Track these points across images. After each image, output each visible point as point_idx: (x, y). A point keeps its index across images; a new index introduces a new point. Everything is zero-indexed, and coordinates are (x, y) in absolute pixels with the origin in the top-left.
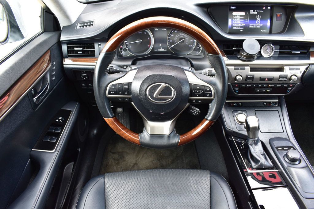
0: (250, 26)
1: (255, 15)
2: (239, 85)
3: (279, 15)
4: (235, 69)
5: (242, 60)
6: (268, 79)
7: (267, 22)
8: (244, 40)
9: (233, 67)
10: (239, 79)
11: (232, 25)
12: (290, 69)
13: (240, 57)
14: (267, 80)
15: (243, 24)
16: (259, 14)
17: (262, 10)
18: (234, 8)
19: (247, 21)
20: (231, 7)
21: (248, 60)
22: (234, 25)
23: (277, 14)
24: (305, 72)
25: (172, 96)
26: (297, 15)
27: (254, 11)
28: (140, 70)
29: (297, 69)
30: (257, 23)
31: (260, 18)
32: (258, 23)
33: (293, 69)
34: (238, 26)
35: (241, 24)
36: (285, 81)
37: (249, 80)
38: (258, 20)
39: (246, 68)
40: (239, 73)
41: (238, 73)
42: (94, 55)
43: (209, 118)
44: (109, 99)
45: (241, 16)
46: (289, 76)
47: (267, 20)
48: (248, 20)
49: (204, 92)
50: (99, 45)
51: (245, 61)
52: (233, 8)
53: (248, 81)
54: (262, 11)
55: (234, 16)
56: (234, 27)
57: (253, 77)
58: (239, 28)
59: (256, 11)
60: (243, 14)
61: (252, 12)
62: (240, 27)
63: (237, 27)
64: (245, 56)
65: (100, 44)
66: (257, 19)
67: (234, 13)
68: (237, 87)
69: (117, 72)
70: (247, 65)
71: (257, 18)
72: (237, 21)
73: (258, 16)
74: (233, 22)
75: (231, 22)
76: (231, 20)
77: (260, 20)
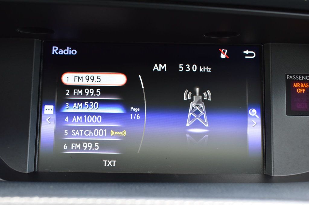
3: (301, 88)
7: (245, 124)
11: (59, 132)
15: (115, 129)
17: (214, 61)
18: (69, 51)
19: (138, 117)
20: (55, 50)
22: (70, 133)
30: (193, 126)
31: (206, 102)
32: (197, 125)
34: (93, 142)
35: (109, 129)
45: (106, 90)
47: (244, 113)
48: (141, 112)
52: (62, 52)
54: (214, 70)
56: (69, 143)
58: (97, 151)
62: (103, 144)
63: (85, 145)
66: (192, 105)
67: (69, 78)
71: (192, 100)
72: (85, 117)
73: (194, 93)
74: (67, 119)
75: (54, 117)
76: (52, 112)
77: (204, 112)
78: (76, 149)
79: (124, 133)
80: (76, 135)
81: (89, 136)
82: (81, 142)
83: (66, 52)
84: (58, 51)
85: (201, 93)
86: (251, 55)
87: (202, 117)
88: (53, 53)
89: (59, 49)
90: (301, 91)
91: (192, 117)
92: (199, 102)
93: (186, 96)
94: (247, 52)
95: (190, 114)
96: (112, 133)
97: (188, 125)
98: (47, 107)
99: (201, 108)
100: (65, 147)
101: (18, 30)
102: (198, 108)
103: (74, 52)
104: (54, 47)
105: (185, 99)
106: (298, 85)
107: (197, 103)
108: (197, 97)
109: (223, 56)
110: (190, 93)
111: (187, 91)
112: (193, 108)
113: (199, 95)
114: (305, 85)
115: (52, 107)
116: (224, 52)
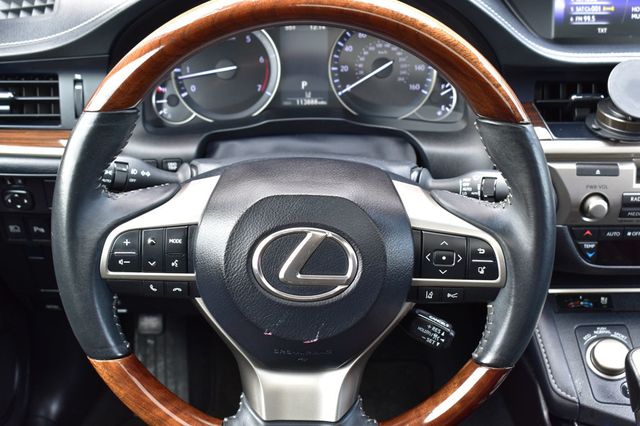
0: (634, 13)
2: (598, 230)
4: (580, 173)
5: (605, 139)
8: (610, 67)
9: (573, 166)
10: (598, 207)
11: (567, 9)
13: (599, 130)
15: (607, 6)
21: (628, 138)
22: (575, 10)
25: (349, 275)
28: (227, 177)
34: (591, 16)
35: (602, 6)
39: (622, 167)
40: (595, 187)
41: (591, 187)
42: (57, 120)
43: (488, 359)
44: (112, 286)
49: (465, 257)
50: (76, 82)
51: (616, 142)
53: (630, 216)
56: (574, 17)
58: (594, 22)
62: (598, 17)
63: (585, 18)
64: (615, 124)
65: (78, 77)
68: (589, 239)
69: (143, 184)
70: (626, 158)
78: (579, 21)
79: (612, 9)
80: (579, 10)
81: (588, 11)
82: (583, 16)
96: (604, 8)
100: (572, 19)
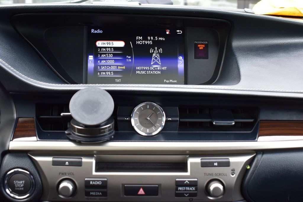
0: (138, 70)
1: (149, 46)
3: (201, 47)
4: (55, 163)
5: (74, 141)
6: (144, 189)
7: (177, 63)
9: (50, 159)
11: (96, 68)
12: (203, 165)
13: (69, 134)
14: (141, 192)
15: (120, 66)
16: (156, 44)
17: (164, 35)
18: (99, 31)
19: (130, 60)
20: (92, 31)
21: (88, 140)
22: (100, 68)
23: (196, 45)
24: (245, 171)
26: (236, 43)
27: (145, 39)
29: (221, 164)
30: (154, 64)
31: (160, 54)
32: (156, 64)
33: (211, 165)
34: (111, 72)
35: (117, 66)
36: (195, 195)
37: (94, 193)
38: (156, 58)
39: (85, 160)
40: (65, 174)
41: (63, 174)
45: (116, 49)
46: (202, 183)
47: (177, 58)
48: (131, 58)
52: (96, 32)
53: (92, 195)
54: (164, 39)
55: (101, 48)
56: (100, 72)
57: (104, 185)
58: (112, 76)
59: (149, 38)
60: (121, 44)
61: (140, 40)
62: (115, 72)
63: (107, 73)
64: (79, 131)
66: (154, 55)
67: (99, 44)
70: (89, 154)
71: (154, 53)
72: (107, 60)
73: (155, 50)
74: (99, 62)
75: (93, 61)
76: (92, 59)
77: (159, 58)
78: (103, 75)
79: (124, 67)
80: (103, 69)
81: (109, 69)
82: (105, 72)
83: (98, 32)
84: (94, 31)
85: (158, 50)
86: (180, 32)
87: (158, 60)
88: (92, 32)
89: (94, 30)
90: (201, 48)
91: (154, 60)
92: (157, 53)
93: (151, 51)
94: (178, 31)
95: (153, 59)
96: (119, 67)
97: (152, 64)
98: (90, 56)
99: (158, 56)
100: (99, 74)
101: (79, 23)
102: (156, 56)
103: (101, 32)
104: (92, 30)
105: (151, 52)
106: (200, 46)
107: (156, 54)
108: (156, 51)
109: (167, 33)
110: (153, 50)
111: (151, 49)
112: (154, 56)
113: (157, 50)
114: (203, 46)
115: (92, 56)
116: (168, 31)
